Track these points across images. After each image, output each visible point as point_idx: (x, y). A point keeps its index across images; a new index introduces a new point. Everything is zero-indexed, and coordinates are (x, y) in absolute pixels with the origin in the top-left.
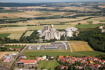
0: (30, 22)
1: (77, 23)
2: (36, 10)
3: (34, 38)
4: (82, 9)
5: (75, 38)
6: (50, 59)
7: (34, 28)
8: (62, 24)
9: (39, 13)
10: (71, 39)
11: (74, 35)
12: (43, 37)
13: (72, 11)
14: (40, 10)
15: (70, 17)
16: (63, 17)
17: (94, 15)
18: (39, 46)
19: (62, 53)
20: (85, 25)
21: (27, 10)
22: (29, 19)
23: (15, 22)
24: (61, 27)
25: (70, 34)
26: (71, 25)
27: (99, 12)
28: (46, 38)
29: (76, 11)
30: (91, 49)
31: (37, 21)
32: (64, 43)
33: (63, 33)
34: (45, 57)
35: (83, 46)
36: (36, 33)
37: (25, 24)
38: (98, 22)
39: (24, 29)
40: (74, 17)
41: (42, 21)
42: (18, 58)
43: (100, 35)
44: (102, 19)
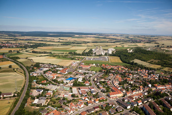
0: (89, 44)
1: (115, 46)
2: (93, 37)
3: (90, 53)
4: (119, 38)
5: (113, 55)
6: (97, 66)
7: (90, 48)
8: (107, 46)
9: (95, 39)
10: (111, 55)
11: (113, 53)
12: (95, 53)
13: (113, 39)
14: (95, 37)
15: (112, 42)
16: (108, 42)
17: (126, 42)
18: (92, 58)
19: (104, 63)
20: (120, 47)
21: (88, 37)
22: (88, 42)
23: (80, 44)
24: (106, 48)
25: (110, 53)
26: (111, 47)
27: (129, 40)
28: (96, 54)
29: (116, 39)
30: (121, 62)
31: (93, 44)
32: (106, 57)
33: (106, 51)
34: (94, 65)
35: (117, 60)
36: (91, 50)
37: (86, 45)
38: (127, 46)
39: (85, 48)
40: (114, 42)
41: (95, 44)
42: (80, 64)
43: (127, 54)
44: (130, 44)
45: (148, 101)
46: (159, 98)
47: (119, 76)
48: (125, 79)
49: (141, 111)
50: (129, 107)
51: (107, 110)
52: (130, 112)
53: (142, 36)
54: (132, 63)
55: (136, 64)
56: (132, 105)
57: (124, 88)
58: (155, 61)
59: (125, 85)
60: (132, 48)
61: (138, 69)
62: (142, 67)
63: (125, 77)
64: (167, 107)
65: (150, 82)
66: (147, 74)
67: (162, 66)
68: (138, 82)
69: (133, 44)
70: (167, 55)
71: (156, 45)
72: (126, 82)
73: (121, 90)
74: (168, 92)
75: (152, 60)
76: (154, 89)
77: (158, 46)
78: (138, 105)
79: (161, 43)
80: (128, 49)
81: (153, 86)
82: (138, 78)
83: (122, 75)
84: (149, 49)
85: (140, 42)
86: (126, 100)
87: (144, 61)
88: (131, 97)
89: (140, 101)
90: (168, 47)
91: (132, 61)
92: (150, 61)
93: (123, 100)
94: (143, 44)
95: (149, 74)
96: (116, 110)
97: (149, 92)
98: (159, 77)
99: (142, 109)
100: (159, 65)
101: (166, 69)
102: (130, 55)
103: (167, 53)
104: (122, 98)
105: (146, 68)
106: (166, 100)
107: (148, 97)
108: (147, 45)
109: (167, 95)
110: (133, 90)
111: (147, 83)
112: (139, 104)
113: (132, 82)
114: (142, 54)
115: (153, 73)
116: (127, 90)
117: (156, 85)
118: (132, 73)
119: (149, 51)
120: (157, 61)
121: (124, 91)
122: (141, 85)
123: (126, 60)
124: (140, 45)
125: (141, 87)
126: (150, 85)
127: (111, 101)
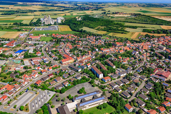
0: (36, 13)
1: (64, 15)
2: (40, 5)
3: (38, 23)
4: (67, 6)
5: (62, 24)
6: (48, 36)
7: (38, 17)
8: (55, 14)
9: (41, 7)
10: (60, 24)
11: (62, 22)
12: (44, 23)
13: (62, 7)
14: (42, 5)
15: (60, 11)
16: (56, 10)
17: (74, 9)
18: (41, 28)
19: (54, 32)
20: (69, 16)
21: (33, 4)
22: (35, 11)
23: (26, 13)
24: (55, 17)
25: (60, 21)
26: (60, 16)
27: (77, 8)
28: (46, 23)
29: (64, 7)
30: (71, 30)
31: (40, 12)
32: (56, 26)
33: (55, 20)
34: (44, 35)
35: (67, 28)
36: (39, 20)
37: (33, 14)
38: (76, 14)
39: (32, 17)
40: (63, 11)
41: (43, 12)
43: (76, 22)
44: (79, 12)
45: (96, 63)
46: (104, 60)
47: (69, 44)
48: (75, 46)
49: (90, 72)
50: (80, 70)
51: (61, 76)
52: (81, 74)
53: (90, 3)
54: (81, 31)
55: (84, 31)
56: (82, 68)
57: (75, 54)
58: (101, 27)
59: (76, 52)
60: (81, 16)
61: (86, 36)
62: (90, 34)
63: (75, 44)
64: (110, 66)
65: (97, 47)
66: (94, 40)
67: (108, 31)
68: (87, 48)
69: (82, 12)
70: (112, 22)
71: (103, 12)
72: (76, 48)
73: (72, 57)
74: (112, 54)
75: (99, 27)
76: (100, 52)
77: (105, 13)
78: (87, 68)
79: (107, 9)
80: (77, 18)
81: (99, 50)
82: (87, 45)
83: (72, 42)
84: (97, 17)
85: (88, 10)
86: (77, 65)
87: (92, 28)
88: (81, 62)
89: (89, 63)
90: (113, 13)
91: (80, 29)
92: (97, 28)
93: (75, 65)
94: (91, 11)
95: (97, 40)
96: (69, 74)
97: (96, 56)
98: (105, 42)
99: (91, 70)
100: (105, 31)
101: (111, 34)
102: (79, 23)
103: (112, 19)
104: (73, 63)
105: (94, 35)
106: (110, 60)
107: (95, 60)
108: (95, 12)
109: (111, 57)
110: (82, 56)
111: (95, 48)
112: (89, 66)
113: (81, 49)
114: (90, 21)
115: (100, 39)
116: (78, 56)
117: (102, 49)
118: (81, 41)
119: (96, 19)
120: (103, 27)
121: (75, 57)
122: (89, 50)
123: (75, 29)
124: (88, 13)
125: (90, 52)
126: (97, 50)
127: (64, 67)
